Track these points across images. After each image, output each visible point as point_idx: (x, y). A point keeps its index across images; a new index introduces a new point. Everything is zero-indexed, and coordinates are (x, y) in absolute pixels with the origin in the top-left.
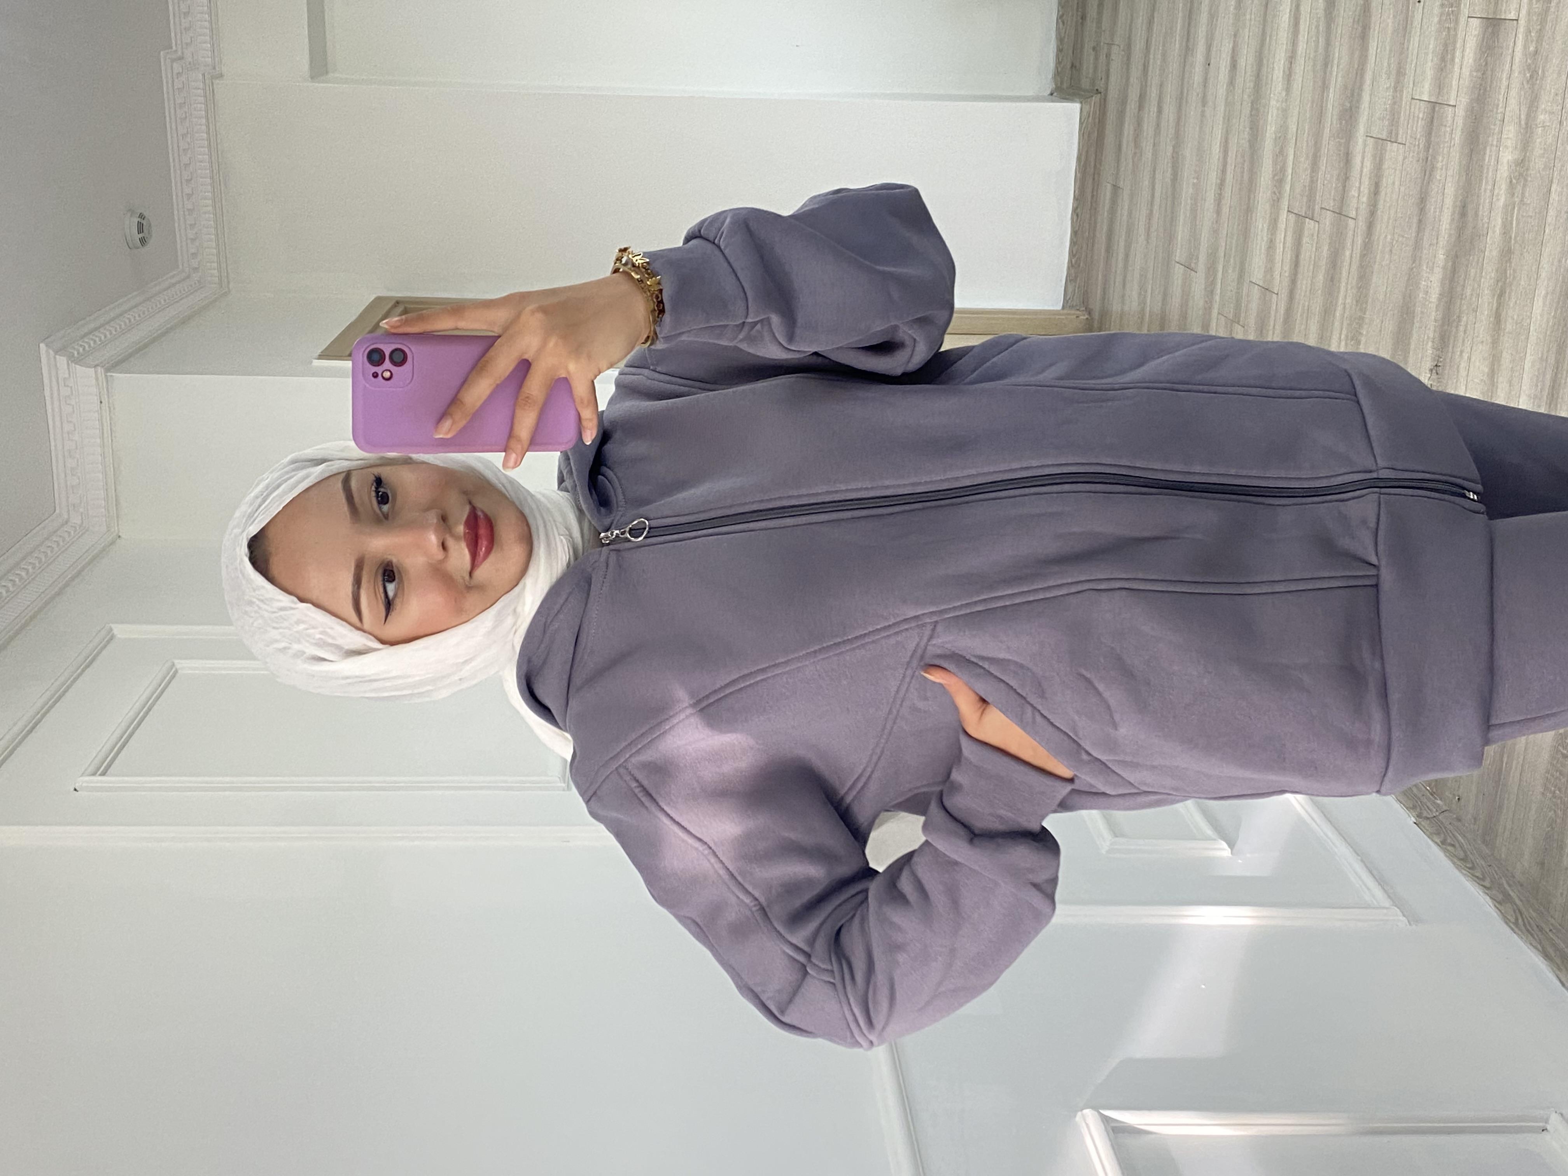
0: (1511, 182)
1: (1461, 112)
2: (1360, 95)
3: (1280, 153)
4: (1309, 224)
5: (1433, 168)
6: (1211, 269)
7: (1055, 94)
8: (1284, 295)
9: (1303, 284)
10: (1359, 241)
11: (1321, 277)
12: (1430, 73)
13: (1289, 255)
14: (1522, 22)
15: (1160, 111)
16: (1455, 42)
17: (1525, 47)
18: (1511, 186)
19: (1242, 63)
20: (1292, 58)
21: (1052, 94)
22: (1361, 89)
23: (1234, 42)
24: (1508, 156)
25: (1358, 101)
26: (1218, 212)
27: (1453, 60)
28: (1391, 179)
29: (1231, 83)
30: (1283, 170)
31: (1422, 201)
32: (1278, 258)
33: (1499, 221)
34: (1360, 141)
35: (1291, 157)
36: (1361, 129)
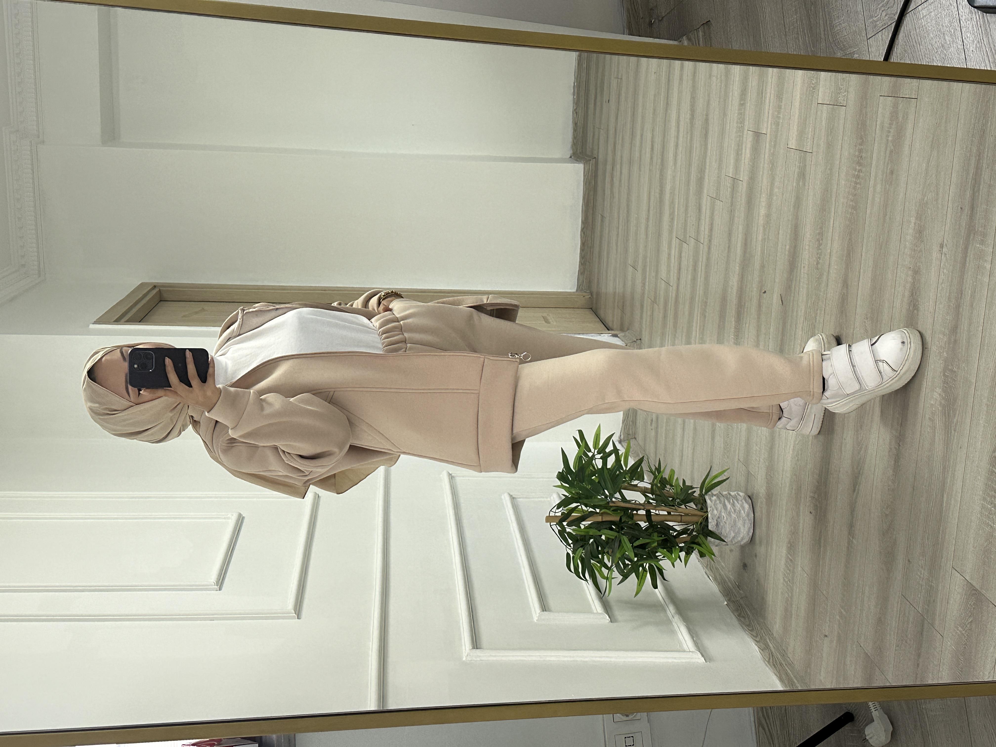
0: (764, 226)
1: (745, 185)
2: (704, 171)
3: (672, 202)
4: (685, 245)
5: (734, 216)
6: (644, 271)
7: (573, 157)
8: (675, 288)
9: (682, 281)
10: (705, 258)
11: (690, 277)
12: (732, 161)
13: (677, 264)
14: (768, 135)
15: (621, 173)
16: (742, 144)
17: (770, 150)
18: (764, 229)
19: (656, 146)
20: (677, 146)
21: (571, 157)
22: (705, 168)
23: (652, 134)
24: (763, 211)
25: (704, 174)
26: (647, 235)
27: (741, 154)
28: (718, 221)
29: (652, 158)
30: (674, 212)
31: (730, 234)
32: (672, 265)
33: (760, 248)
34: (705, 198)
35: (677, 206)
36: (705, 191)
